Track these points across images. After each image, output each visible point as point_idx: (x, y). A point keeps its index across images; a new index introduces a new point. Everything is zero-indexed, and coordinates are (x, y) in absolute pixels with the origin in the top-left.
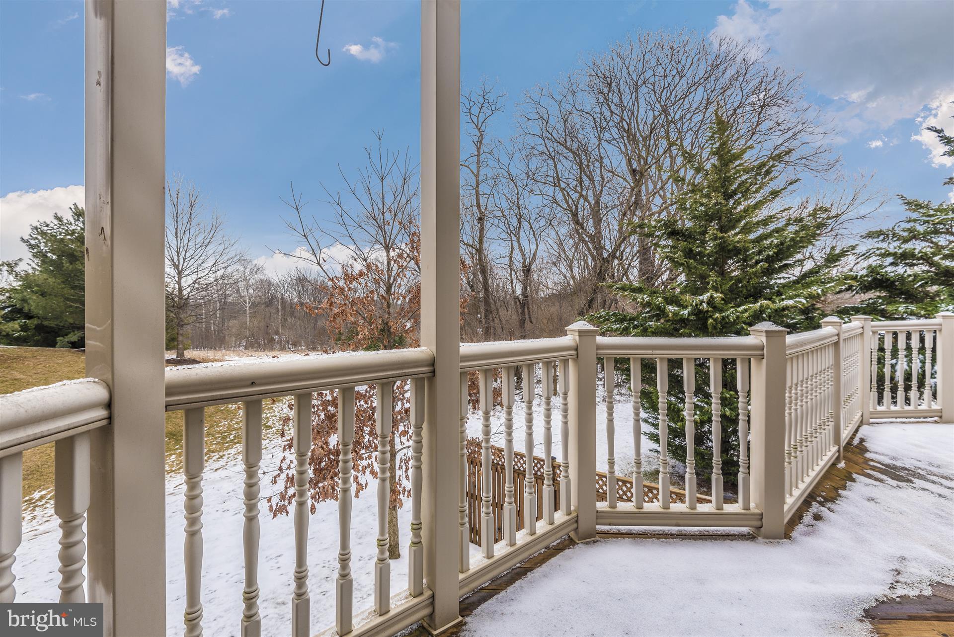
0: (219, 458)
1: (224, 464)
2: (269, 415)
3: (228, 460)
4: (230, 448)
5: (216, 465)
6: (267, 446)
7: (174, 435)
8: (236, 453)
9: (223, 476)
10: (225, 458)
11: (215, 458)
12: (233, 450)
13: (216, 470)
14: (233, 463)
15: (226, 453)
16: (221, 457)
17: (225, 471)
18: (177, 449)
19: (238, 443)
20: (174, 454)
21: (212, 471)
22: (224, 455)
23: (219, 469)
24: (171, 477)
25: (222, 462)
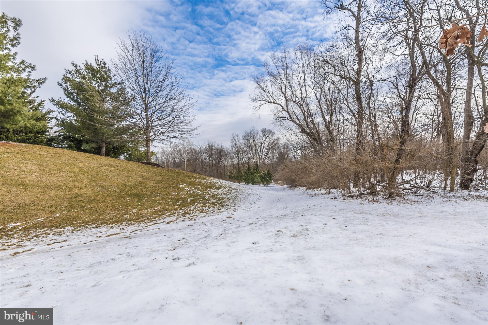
0: (170, 215)
1: (175, 219)
2: (205, 193)
3: (178, 217)
4: (179, 209)
5: (168, 219)
6: (207, 211)
7: (138, 196)
8: (184, 212)
9: (174, 228)
10: (176, 215)
11: (167, 214)
12: (182, 210)
13: (168, 223)
14: (181, 219)
15: (176, 212)
16: (173, 214)
17: (175, 224)
18: (139, 205)
19: (185, 206)
20: (136, 208)
21: (164, 223)
22: (175, 213)
23: (171, 222)
24: (130, 224)
25: (173, 218)
